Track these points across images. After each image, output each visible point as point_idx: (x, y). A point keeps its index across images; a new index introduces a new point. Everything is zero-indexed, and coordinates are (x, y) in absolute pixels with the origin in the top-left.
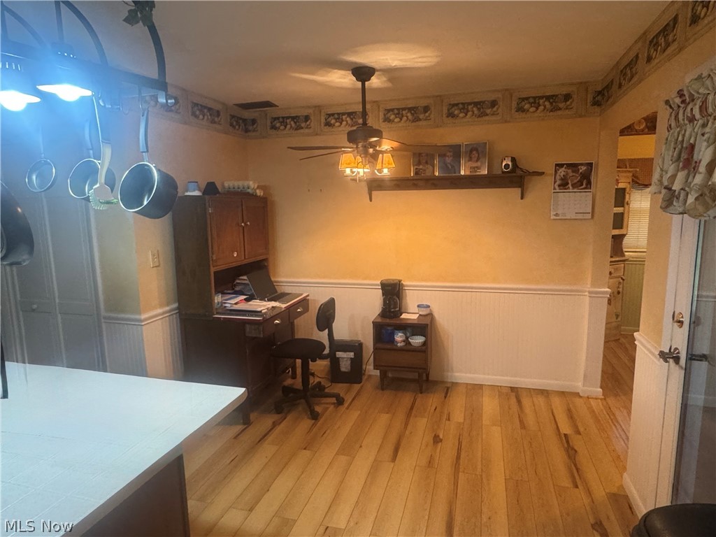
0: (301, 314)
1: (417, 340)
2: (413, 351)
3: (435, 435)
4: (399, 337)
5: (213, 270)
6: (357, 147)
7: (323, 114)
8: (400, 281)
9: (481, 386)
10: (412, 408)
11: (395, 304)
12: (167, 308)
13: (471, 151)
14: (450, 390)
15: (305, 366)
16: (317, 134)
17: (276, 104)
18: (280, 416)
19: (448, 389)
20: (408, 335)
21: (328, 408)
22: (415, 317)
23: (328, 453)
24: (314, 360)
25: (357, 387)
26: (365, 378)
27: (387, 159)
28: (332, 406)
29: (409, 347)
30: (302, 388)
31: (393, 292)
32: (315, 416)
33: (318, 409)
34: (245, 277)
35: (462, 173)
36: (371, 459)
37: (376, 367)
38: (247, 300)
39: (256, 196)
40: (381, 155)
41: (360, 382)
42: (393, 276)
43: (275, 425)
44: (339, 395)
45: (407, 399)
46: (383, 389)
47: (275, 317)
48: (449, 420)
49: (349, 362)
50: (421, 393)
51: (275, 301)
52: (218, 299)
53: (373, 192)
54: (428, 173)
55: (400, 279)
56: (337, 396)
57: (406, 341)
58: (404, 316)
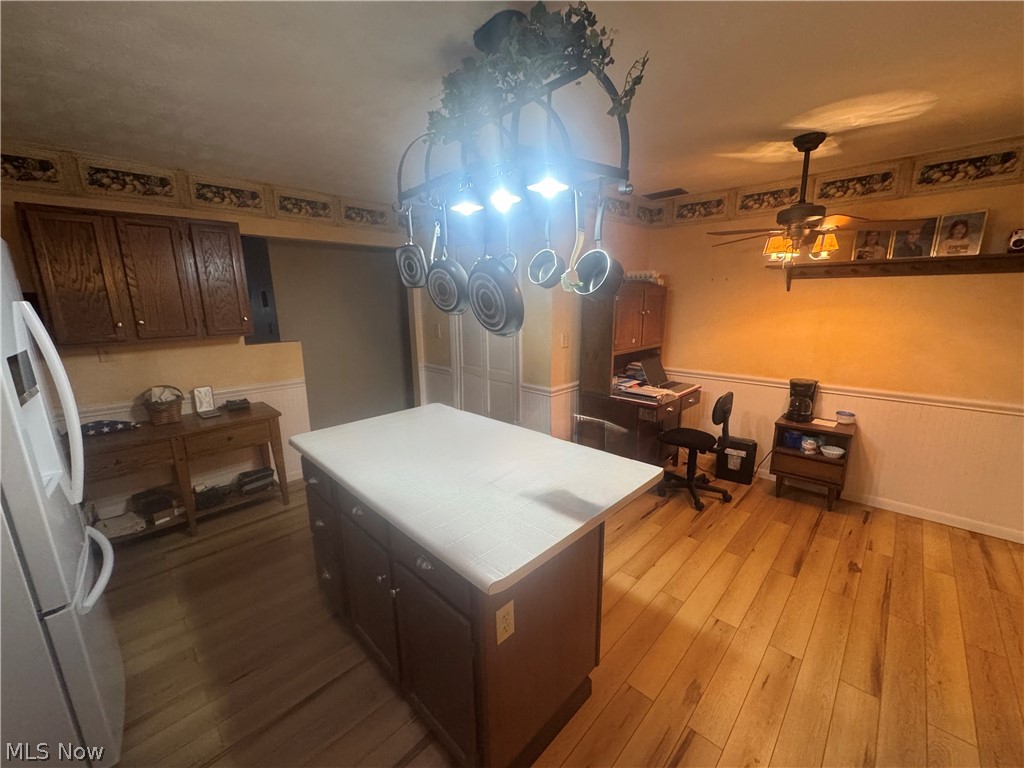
0: (692, 404)
1: (833, 452)
2: (826, 462)
3: (851, 562)
4: (808, 445)
5: (614, 354)
6: (789, 229)
7: (739, 196)
8: (816, 382)
9: (920, 521)
10: (817, 524)
11: (807, 407)
12: (571, 385)
13: (955, 225)
14: (870, 517)
15: (692, 458)
16: (729, 219)
17: (687, 190)
18: (661, 499)
19: (868, 513)
20: (820, 443)
21: (712, 503)
22: (834, 424)
23: (715, 548)
24: (703, 452)
25: (745, 488)
26: (754, 480)
27: (829, 241)
28: (718, 501)
29: (820, 457)
30: (686, 477)
31: (804, 394)
32: (700, 507)
33: (703, 500)
34: (640, 364)
35: (933, 254)
36: (767, 567)
37: (772, 471)
38: (640, 385)
39: (657, 285)
40: (820, 237)
41: (749, 482)
42: (806, 376)
43: (657, 507)
44: (726, 492)
45: (809, 513)
46: (778, 496)
47: (668, 405)
48: (871, 549)
49: (739, 461)
50: (830, 510)
51: (668, 389)
52: (615, 381)
53: (793, 281)
54: (877, 256)
55: (816, 379)
56: (724, 493)
57: (818, 451)
58: (815, 422)
